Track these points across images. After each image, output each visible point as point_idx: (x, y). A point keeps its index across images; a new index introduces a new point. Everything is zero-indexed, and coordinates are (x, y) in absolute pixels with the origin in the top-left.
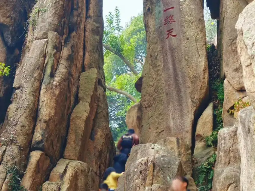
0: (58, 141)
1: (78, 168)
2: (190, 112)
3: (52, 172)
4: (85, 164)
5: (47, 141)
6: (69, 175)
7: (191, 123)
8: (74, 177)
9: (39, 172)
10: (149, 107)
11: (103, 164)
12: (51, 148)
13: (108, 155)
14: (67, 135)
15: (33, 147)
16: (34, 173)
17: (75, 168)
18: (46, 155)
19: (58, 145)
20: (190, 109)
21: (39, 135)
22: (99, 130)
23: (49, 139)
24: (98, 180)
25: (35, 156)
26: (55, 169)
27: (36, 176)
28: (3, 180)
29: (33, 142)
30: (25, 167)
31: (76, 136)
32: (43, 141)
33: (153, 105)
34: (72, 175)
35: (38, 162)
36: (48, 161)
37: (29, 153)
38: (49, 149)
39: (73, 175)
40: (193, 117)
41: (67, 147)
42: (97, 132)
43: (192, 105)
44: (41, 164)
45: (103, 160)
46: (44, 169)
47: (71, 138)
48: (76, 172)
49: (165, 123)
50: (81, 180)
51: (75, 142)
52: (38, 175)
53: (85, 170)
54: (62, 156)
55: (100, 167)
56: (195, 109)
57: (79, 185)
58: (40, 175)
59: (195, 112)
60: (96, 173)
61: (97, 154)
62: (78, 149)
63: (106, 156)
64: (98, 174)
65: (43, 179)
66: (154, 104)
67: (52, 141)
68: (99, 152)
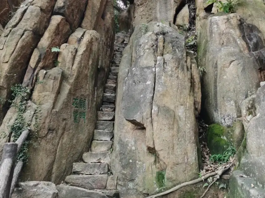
0: (78, 12)
1: (94, 36)
2: (173, 9)
3: (70, 36)
4: (98, 34)
5: (68, 8)
6: (86, 40)
7: (173, 16)
8: (90, 43)
9: (58, 34)
10: (141, 5)
11: (109, 38)
12: (71, 16)
13: (112, 32)
14: (85, 11)
15: (55, 12)
16: (54, 34)
17: (91, 35)
18: (67, 21)
19: (78, 16)
20: (173, 7)
21: (61, 2)
22: (108, 13)
23: (70, 8)
24: (106, 49)
25: (56, 19)
26: (73, 34)
27: (55, 37)
28: (20, 36)
29: (56, 7)
30: (46, 28)
31: (92, 12)
32: (65, 8)
33: (145, 4)
34: (88, 40)
35: (58, 25)
36: (68, 27)
37: (51, 17)
38: (69, 16)
39: (90, 40)
40: (175, 12)
41: (85, 19)
42: (107, 14)
43: (175, 4)
44: (61, 28)
45: (110, 35)
46: (63, 32)
47: (88, 13)
48: (92, 39)
49: (153, 15)
50: (95, 45)
51: (91, 16)
52: (57, 37)
53: (98, 39)
54: (80, 26)
55: (107, 39)
56: (176, 7)
57: (94, 50)
58: (60, 37)
59: (176, 9)
60: (105, 43)
61: (106, 29)
62: (94, 22)
63: (111, 33)
64: (106, 44)
65: (61, 41)
66: (145, 2)
67: (73, 10)
68: (108, 28)
